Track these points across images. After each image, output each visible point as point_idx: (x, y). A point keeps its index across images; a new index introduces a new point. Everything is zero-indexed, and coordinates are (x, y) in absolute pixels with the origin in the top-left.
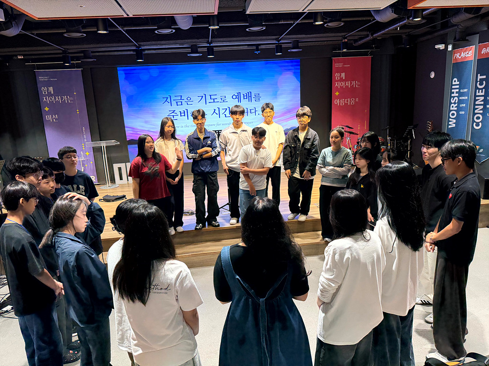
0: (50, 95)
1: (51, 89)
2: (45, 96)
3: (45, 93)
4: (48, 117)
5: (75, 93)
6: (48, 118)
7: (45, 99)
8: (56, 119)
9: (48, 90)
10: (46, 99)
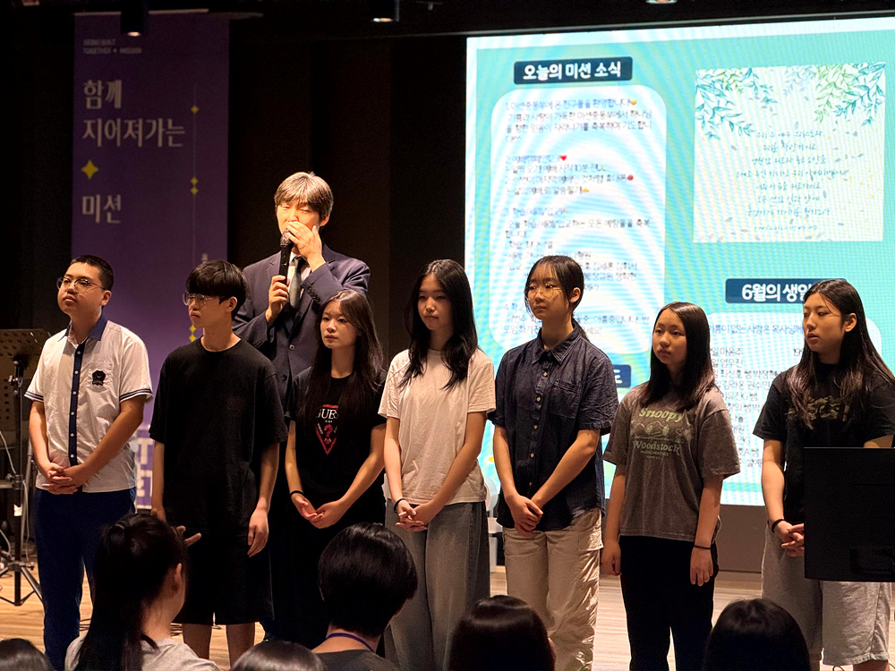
0: (108, 112)
1: (116, 88)
2: (94, 114)
3: (94, 103)
4: (88, 201)
5: (195, 109)
6: (91, 206)
7: (89, 131)
8: (115, 214)
9: (105, 91)
10: (94, 127)
